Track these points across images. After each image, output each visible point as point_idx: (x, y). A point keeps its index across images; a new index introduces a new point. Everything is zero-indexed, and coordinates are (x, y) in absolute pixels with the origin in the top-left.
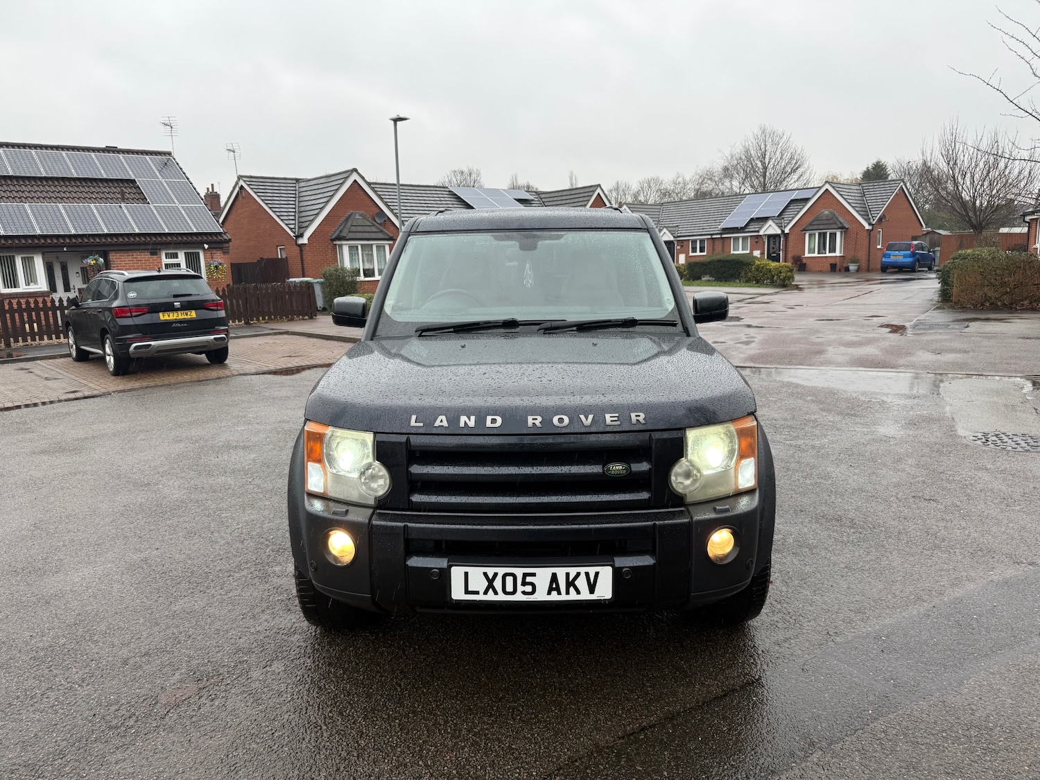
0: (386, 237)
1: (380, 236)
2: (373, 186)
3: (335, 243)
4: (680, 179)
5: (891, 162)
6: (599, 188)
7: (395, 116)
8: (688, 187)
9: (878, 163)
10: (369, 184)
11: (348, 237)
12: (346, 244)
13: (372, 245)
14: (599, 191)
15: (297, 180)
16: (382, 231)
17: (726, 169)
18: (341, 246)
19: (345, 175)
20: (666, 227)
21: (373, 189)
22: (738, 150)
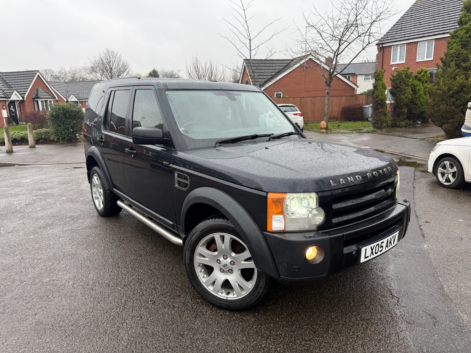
4: (63, 71)
5: (159, 70)
6: (38, 72)
8: (68, 75)
9: (154, 70)
14: (38, 74)
17: (92, 68)
20: (73, 94)
22: (97, 59)
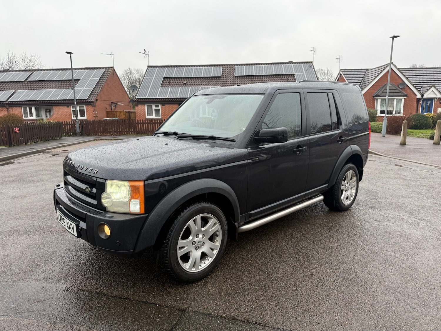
0: (403, 95)
1: (400, 94)
2: (400, 70)
3: (375, 98)
7: (392, 36)
10: (399, 69)
11: (381, 95)
12: (380, 99)
13: (394, 99)
15: (367, 70)
16: (401, 92)
18: (377, 99)
19: (386, 66)
21: (400, 71)
